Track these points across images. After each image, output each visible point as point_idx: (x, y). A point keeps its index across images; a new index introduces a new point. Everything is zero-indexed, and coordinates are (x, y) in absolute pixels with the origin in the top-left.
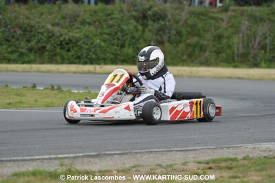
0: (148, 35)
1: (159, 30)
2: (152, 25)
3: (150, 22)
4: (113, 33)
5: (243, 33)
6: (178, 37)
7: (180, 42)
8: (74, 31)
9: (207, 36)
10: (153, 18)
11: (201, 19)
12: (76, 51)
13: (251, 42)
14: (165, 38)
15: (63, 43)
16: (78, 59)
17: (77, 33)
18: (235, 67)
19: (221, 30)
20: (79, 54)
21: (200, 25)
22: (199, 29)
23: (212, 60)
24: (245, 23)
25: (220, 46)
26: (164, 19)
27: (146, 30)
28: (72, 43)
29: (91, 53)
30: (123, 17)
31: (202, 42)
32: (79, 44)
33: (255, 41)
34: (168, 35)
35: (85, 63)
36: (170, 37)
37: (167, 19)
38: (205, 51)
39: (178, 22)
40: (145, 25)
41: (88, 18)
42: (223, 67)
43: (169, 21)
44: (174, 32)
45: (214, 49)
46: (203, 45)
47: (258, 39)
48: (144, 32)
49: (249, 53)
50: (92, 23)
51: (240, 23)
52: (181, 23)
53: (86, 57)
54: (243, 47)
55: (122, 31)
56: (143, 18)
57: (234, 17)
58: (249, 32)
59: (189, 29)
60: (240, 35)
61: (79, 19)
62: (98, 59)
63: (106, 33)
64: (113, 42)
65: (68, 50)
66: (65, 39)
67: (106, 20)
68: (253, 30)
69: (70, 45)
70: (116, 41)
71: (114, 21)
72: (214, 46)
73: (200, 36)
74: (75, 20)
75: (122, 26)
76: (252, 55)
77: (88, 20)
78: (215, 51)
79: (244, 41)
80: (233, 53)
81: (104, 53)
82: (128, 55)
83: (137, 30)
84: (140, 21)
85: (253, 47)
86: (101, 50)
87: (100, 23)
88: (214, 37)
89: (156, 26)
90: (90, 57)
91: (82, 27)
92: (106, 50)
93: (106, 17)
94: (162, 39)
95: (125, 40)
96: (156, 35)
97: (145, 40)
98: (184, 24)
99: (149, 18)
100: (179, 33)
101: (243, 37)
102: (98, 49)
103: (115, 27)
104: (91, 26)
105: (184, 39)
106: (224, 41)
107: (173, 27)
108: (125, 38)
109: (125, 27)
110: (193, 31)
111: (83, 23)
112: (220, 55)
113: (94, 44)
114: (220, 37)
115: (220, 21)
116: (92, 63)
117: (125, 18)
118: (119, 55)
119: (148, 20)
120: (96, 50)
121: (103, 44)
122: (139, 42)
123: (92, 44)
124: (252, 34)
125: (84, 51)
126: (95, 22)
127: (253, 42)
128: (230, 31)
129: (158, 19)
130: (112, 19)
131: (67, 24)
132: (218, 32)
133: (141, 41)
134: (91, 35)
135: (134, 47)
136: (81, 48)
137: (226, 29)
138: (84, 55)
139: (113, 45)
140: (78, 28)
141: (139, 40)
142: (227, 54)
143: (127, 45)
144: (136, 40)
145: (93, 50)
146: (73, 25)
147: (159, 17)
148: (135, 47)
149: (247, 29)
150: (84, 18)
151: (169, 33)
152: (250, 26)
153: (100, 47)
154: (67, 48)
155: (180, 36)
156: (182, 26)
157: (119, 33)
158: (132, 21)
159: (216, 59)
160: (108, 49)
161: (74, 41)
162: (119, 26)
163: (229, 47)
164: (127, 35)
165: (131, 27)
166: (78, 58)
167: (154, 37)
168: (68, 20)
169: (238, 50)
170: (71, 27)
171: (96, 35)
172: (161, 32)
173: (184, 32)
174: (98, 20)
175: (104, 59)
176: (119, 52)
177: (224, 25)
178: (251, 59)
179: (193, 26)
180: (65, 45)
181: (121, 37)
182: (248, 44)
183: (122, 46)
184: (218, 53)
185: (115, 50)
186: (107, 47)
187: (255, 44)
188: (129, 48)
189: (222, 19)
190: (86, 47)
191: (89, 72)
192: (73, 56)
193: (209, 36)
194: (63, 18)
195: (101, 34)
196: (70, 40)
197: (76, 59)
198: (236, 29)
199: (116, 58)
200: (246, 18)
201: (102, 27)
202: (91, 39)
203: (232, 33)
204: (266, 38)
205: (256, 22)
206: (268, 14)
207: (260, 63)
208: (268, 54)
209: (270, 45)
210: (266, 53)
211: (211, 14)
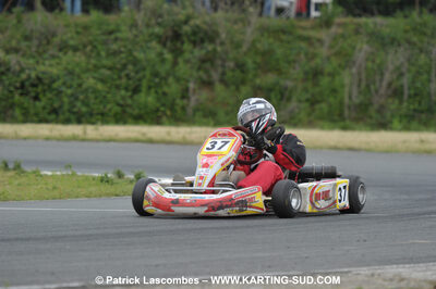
0: (182, 69)
1: (203, 61)
2: (192, 53)
3: (187, 46)
4: (119, 66)
5: (360, 66)
6: (238, 73)
7: (243, 82)
8: (47, 62)
9: (292, 71)
10: (192, 38)
11: (282, 41)
12: (50, 99)
13: (374, 83)
14: (215, 76)
15: (27, 83)
16: (54, 115)
17: (51, 65)
18: (345, 128)
19: (318, 61)
20: (56, 105)
21: (279, 52)
22: (277, 60)
23: (303, 115)
24: (363, 49)
25: (317, 89)
26: (212, 40)
27: (180, 60)
28: (43, 84)
29: (79, 104)
30: (136, 36)
31: (282, 82)
32: (55, 85)
33: (381, 80)
34: (220, 70)
35: (67, 121)
36: (223, 74)
37: (218, 41)
38: (289, 99)
39: (238, 46)
40: (177, 52)
41: (72, 38)
42: (322, 128)
43: (222, 44)
44: (231, 64)
45: (305, 96)
46: (286, 88)
47: (387, 77)
48: (175, 63)
49: (371, 104)
50: (81, 47)
51: (354, 48)
52: (244, 48)
53: (69, 111)
54: (360, 93)
55: (135, 62)
56: (174, 38)
57: (343, 36)
58: (370, 64)
59: (259, 59)
60: (354, 70)
61: (56, 40)
62: (91, 115)
63: (105, 67)
64: (118, 82)
65: (36, 98)
66: (29, 77)
67: (105, 43)
68: (378, 61)
69: (40, 89)
70: (124, 81)
71: (119, 43)
72: (305, 90)
73: (279, 72)
74: (48, 43)
75: (136, 54)
76: (376, 106)
77: (72, 43)
78: (307, 100)
79: (360, 80)
80: (341, 103)
81: (101, 102)
82: (146, 106)
83: (163, 61)
84: (169, 44)
85: (377, 92)
86: (96, 98)
87: (95, 47)
88: (306, 73)
89: (198, 53)
90: (75, 110)
91: (61, 54)
92: (105, 97)
93: (104, 37)
94: (209, 76)
95: (140, 80)
96: (199, 69)
97: (178, 80)
98: (249, 50)
99: (185, 39)
100: (241, 66)
101: (359, 74)
102: (92, 96)
103: (123, 55)
104: (78, 54)
105: (250, 76)
106: (325, 81)
107: (231, 56)
108: (140, 75)
109: (140, 55)
110: (268, 62)
111: (63, 47)
112: (317, 106)
113: (84, 86)
114: (316, 74)
115: (317, 44)
116: (79, 122)
117: (141, 37)
118: (130, 106)
119: (183, 43)
120: (87, 97)
121: (100, 86)
122: (167, 84)
123: (80, 85)
124: (375, 67)
125: (66, 100)
126: (85, 46)
127: (378, 84)
128: (335, 62)
129: (202, 41)
130: (116, 39)
131: (34, 49)
132: (313, 64)
133: (171, 80)
134: (77, 70)
135: (156, 92)
136: (59, 93)
137: (328, 58)
138: (66, 107)
139: (118, 87)
140: (53, 57)
141: (165, 79)
142: (330, 106)
143: (144, 89)
144: (161, 79)
145: (81, 97)
146: (45, 52)
147: (203, 37)
148: (160, 91)
149: (367, 60)
150: (65, 38)
151: (223, 66)
152: (372, 53)
153: (95, 91)
154: (33, 94)
155: (243, 72)
156: (245, 54)
157: (130, 67)
158: (154, 44)
159: (309, 115)
160: (109, 96)
161: (46, 81)
162: (130, 52)
163: (334, 91)
164: (144, 69)
165: (152, 55)
166: (55, 111)
167: (195, 74)
168: (35, 42)
169: (350, 98)
170: (40, 54)
171: (88, 70)
172: (208, 65)
173: (250, 64)
174: (91, 43)
175: (102, 114)
176: (129, 102)
177: (324, 51)
178: (374, 114)
179: (267, 54)
180: (30, 89)
181: (132, 74)
182: (368, 86)
183: (136, 90)
184: (313, 102)
185: (123, 98)
186: (108, 93)
187: (381, 86)
188: (148, 94)
189: (320, 41)
190: (69, 91)
191: (74, 138)
192: (44, 108)
193: (296, 72)
194: (27, 38)
195: (96, 68)
196: (39, 79)
197: (49, 113)
198: (346, 59)
199: (124, 112)
200: (365, 39)
201: (99, 54)
202: (79, 77)
203: (340, 66)
204: (402, 75)
205: (384, 45)
206: (406, 31)
207: (391, 122)
208: (405, 104)
209: (409, 89)
210: (401, 102)
211: (300, 32)
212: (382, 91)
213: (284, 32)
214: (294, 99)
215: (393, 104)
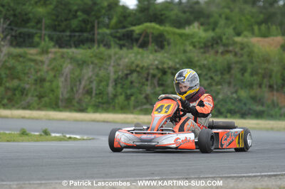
5: (66, 76)
9: (26, 79)
13: (76, 86)
18: (61, 111)
21: (19, 68)
22: (18, 72)
24: (68, 67)
31: (22, 85)
33: (80, 84)
38: (27, 95)
42: (47, 110)
45: (36, 93)
46: (24, 89)
47: (83, 83)
49: (74, 99)
51: (61, 66)
54: (68, 92)
57: (54, 59)
58: (72, 75)
59: (8, 72)
60: (63, 79)
68: (77, 73)
72: (35, 90)
73: (19, 79)
76: (77, 99)
78: (37, 96)
80: (57, 98)
85: (77, 91)
101: (66, 80)
106: (47, 84)
110: (12, 74)
112: (43, 100)
115: (40, 64)
124: (75, 77)
127: (78, 86)
128: (51, 74)
132: (39, 74)
137: (47, 72)
142: (50, 99)
149: (71, 73)
152: (73, 69)
159: (38, 104)
163: (52, 91)
169: (63, 95)
173: (3, 75)
177: (45, 68)
178: (76, 104)
182: (72, 89)
184: (40, 97)
187: (79, 88)
189: (42, 62)
198: (57, 71)
200: (69, 61)
203: (55, 76)
204: (91, 82)
205: (79, 65)
206: (91, 57)
207: (87, 109)
208: (94, 99)
209: (96, 90)
210: (91, 98)
211: (29, 56)
212: (81, 91)
213: (20, 56)
214: (30, 95)
215: (87, 99)
